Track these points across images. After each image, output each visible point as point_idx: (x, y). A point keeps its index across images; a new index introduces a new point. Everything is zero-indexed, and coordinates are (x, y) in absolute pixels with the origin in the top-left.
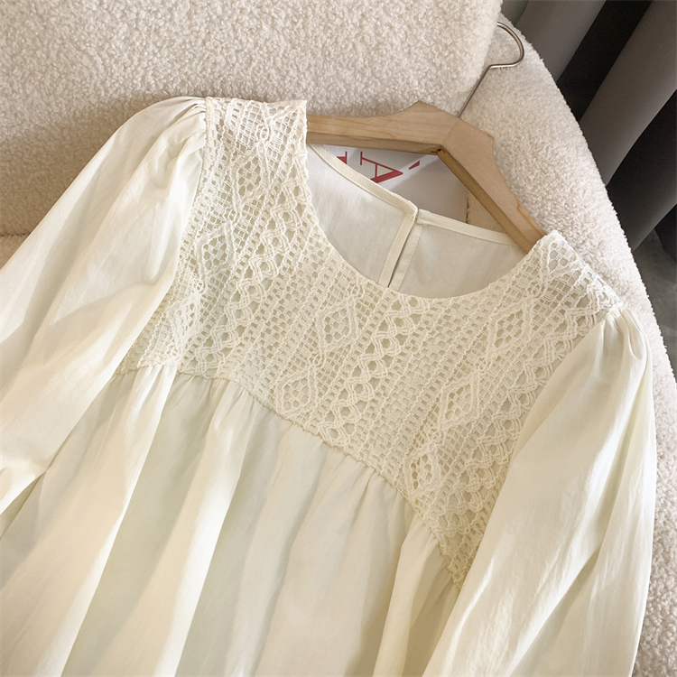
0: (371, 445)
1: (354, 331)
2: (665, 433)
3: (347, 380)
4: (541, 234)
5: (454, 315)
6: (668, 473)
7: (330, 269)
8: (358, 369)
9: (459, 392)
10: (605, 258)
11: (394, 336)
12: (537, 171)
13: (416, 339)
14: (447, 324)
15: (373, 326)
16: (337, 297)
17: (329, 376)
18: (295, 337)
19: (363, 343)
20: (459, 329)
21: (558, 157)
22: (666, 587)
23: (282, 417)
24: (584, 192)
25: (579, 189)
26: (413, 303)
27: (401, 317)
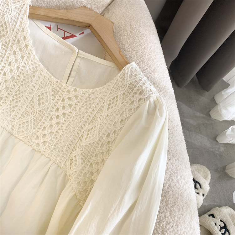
0: (54, 151)
1: (50, 102)
2: (172, 149)
3: (46, 123)
4: (127, 63)
5: (92, 97)
6: (172, 166)
7: (41, 74)
8: (51, 118)
9: (92, 129)
10: (155, 76)
11: (67, 104)
12: (131, 39)
13: (76, 106)
14: (90, 100)
15: (59, 100)
16: (44, 86)
17: (39, 121)
18: (24, 103)
19: (54, 107)
20: (94, 103)
21: (141, 34)
22: (165, 216)
23: (16, 137)
24: (150, 49)
25: (148, 47)
26: (75, 90)
27: (70, 97)
